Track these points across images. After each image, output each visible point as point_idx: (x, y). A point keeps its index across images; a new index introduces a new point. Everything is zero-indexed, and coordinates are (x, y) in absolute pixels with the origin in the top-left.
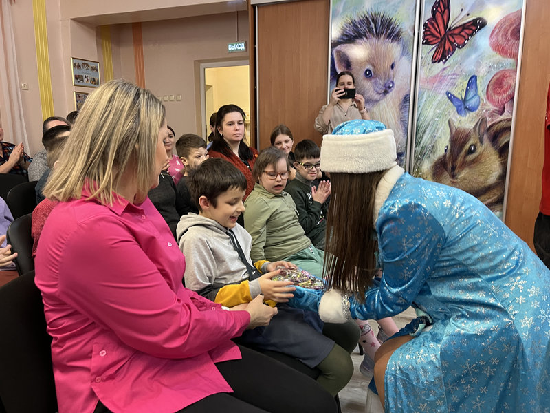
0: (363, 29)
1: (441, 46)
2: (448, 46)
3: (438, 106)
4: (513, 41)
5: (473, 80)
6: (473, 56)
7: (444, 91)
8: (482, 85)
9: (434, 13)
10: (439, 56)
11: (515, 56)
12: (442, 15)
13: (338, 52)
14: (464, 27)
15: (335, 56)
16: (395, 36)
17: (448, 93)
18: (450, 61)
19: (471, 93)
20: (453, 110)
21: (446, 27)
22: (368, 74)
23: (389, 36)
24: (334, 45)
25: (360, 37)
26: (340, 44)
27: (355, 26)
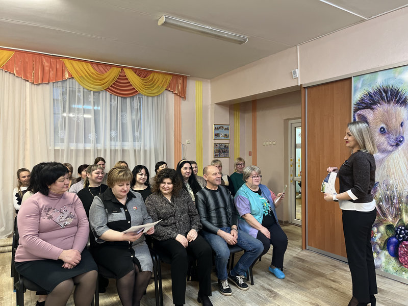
16: (403, 101)
24: (356, 111)
25: (375, 103)
26: (360, 109)
27: (370, 96)
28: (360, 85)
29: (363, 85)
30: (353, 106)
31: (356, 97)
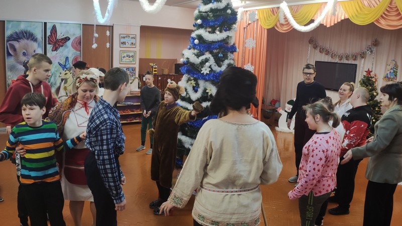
0: (21, 36)
1: (54, 45)
2: (57, 46)
3: (56, 67)
4: (79, 46)
5: (67, 58)
6: (67, 50)
7: (57, 62)
8: (71, 60)
9: (51, 33)
10: (54, 49)
11: (80, 51)
12: (54, 34)
13: (10, 44)
14: (62, 39)
15: (8, 45)
16: (35, 40)
17: (59, 63)
18: (59, 51)
19: (67, 63)
20: (61, 69)
21: (56, 39)
22: (24, 54)
23: (32, 40)
24: (7, 41)
25: (20, 38)
26: (11, 40)
27: (17, 34)
28: (10, 26)
29: (12, 27)
30: (6, 38)
31: (8, 33)
